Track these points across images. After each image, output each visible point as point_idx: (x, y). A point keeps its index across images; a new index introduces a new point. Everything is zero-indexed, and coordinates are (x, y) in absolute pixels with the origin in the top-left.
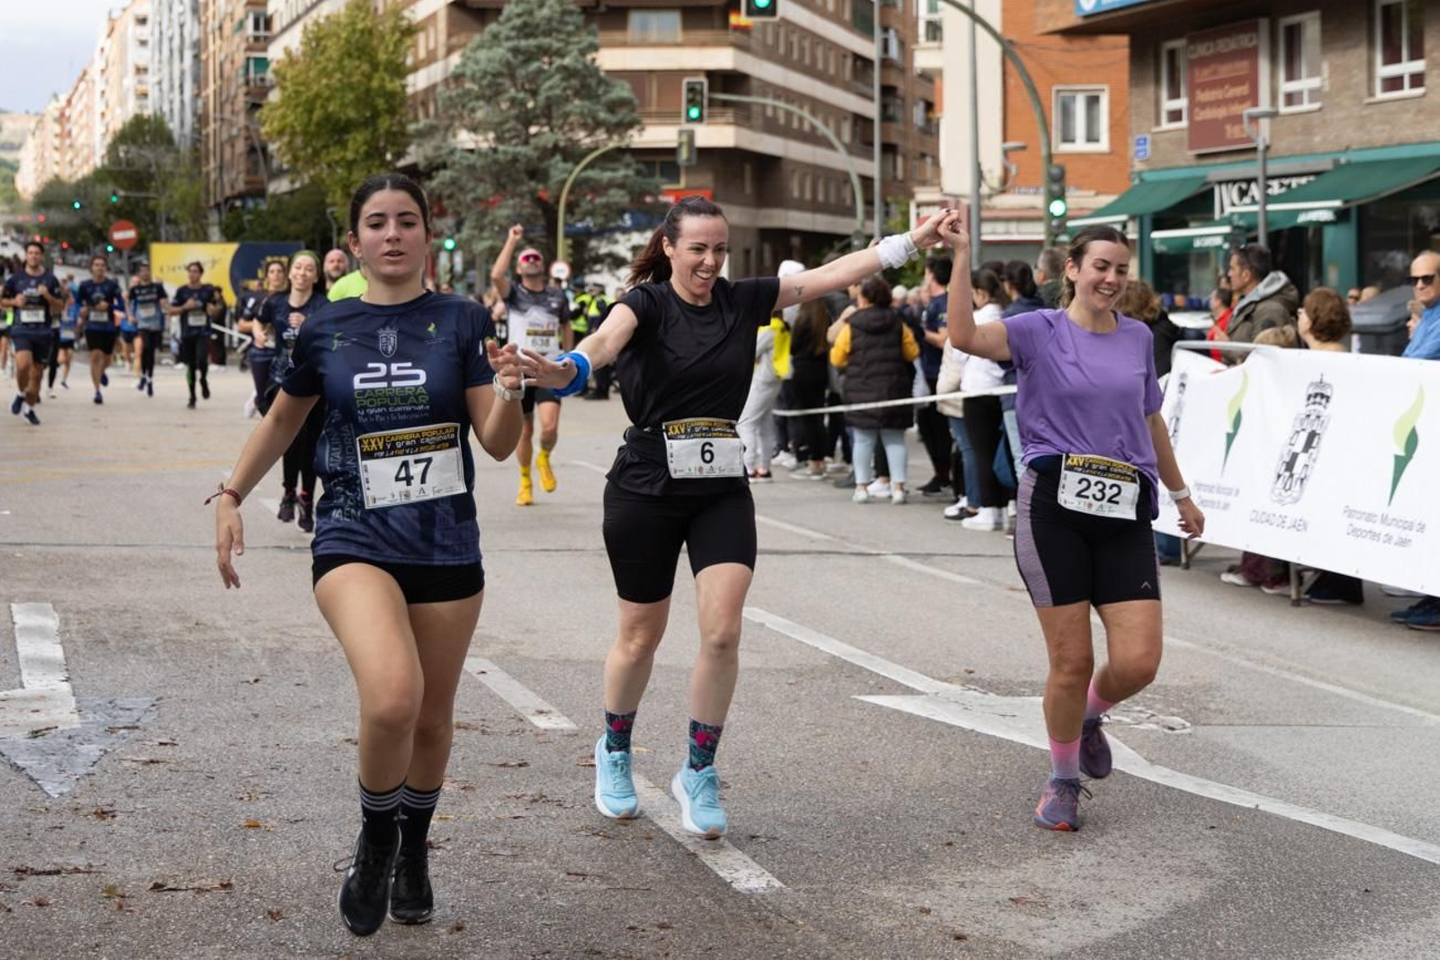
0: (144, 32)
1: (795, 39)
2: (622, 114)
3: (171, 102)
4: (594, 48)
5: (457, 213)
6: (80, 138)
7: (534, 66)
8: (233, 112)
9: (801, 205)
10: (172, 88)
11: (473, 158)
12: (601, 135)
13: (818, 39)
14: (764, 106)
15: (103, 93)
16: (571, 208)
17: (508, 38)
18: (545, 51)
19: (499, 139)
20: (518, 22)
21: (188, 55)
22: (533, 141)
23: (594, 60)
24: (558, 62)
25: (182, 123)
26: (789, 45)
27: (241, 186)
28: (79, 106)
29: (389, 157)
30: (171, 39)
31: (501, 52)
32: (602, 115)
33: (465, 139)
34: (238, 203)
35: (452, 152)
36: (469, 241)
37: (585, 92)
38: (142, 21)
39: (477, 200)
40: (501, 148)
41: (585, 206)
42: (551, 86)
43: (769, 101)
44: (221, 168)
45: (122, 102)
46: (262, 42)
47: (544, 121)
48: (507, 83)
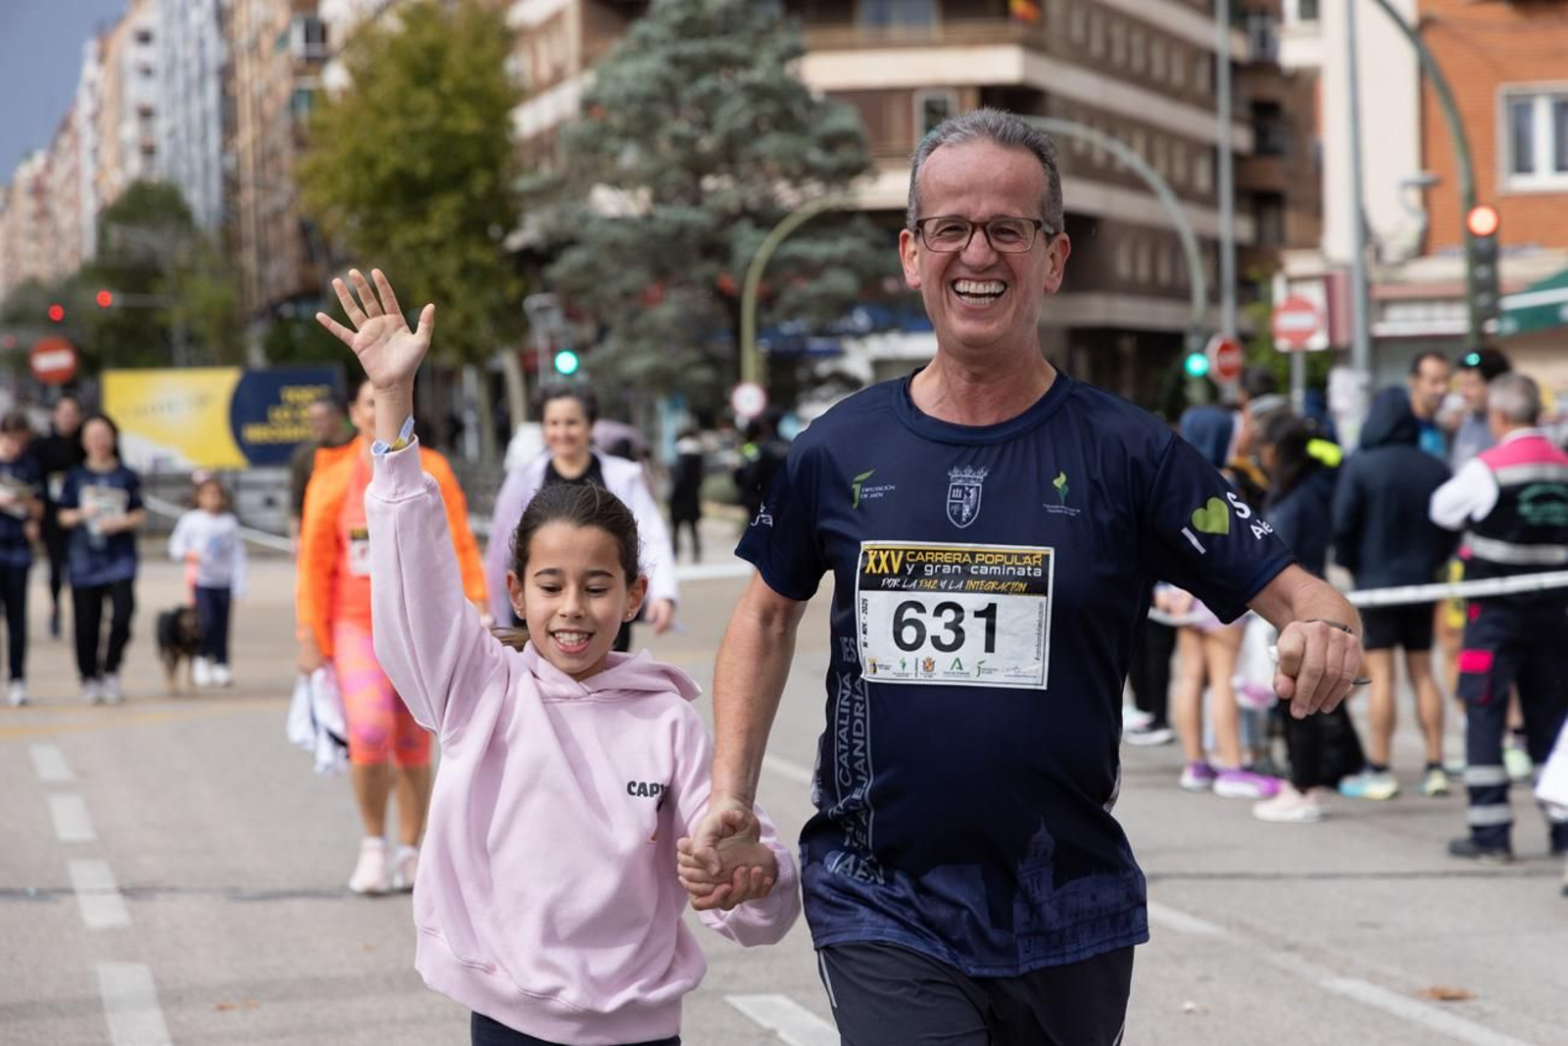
0: (150, 55)
1: (1118, 31)
2: (846, 155)
3: (190, 162)
4: (797, 52)
5: (596, 316)
6: (65, 219)
7: (705, 84)
8: (279, 173)
9: (1132, 289)
10: (189, 139)
11: (618, 232)
12: (814, 187)
13: (1153, 32)
14: (1069, 140)
15: (95, 151)
16: (767, 301)
17: (663, 42)
18: (722, 62)
19: (658, 199)
20: (677, 16)
21: (212, 88)
22: (709, 202)
23: (797, 73)
24: (743, 76)
25: (206, 191)
26: (1108, 43)
27: (292, 284)
28: (61, 170)
29: (495, 231)
30: (187, 65)
31: (653, 64)
32: (816, 156)
33: (607, 201)
34: (288, 310)
35: (585, 220)
36: (619, 357)
37: (786, 122)
38: (145, 38)
39: (627, 295)
40: (662, 212)
41: (790, 297)
42: (735, 113)
43: (1079, 132)
44: (264, 256)
45: (121, 161)
46: (315, 62)
47: (723, 167)
48: (663, 111)
